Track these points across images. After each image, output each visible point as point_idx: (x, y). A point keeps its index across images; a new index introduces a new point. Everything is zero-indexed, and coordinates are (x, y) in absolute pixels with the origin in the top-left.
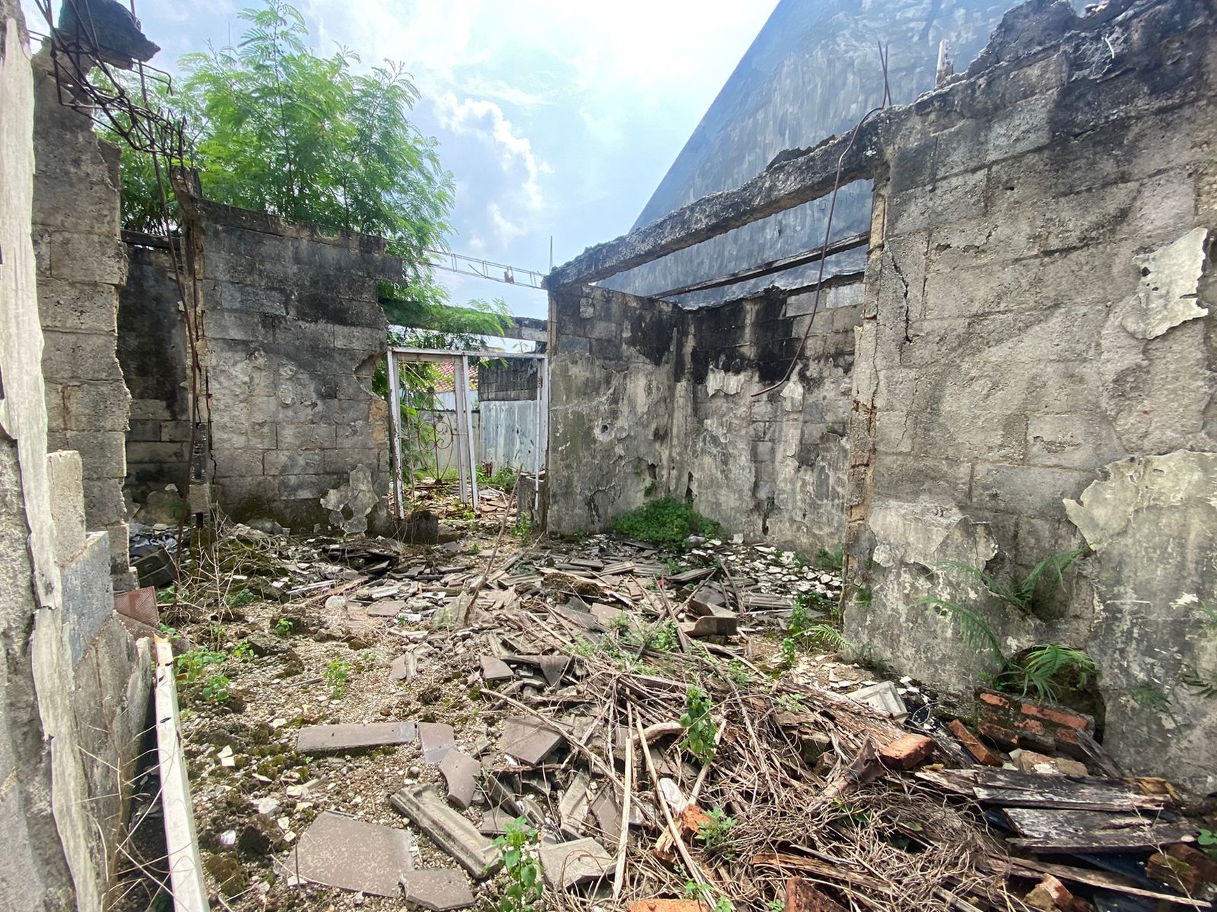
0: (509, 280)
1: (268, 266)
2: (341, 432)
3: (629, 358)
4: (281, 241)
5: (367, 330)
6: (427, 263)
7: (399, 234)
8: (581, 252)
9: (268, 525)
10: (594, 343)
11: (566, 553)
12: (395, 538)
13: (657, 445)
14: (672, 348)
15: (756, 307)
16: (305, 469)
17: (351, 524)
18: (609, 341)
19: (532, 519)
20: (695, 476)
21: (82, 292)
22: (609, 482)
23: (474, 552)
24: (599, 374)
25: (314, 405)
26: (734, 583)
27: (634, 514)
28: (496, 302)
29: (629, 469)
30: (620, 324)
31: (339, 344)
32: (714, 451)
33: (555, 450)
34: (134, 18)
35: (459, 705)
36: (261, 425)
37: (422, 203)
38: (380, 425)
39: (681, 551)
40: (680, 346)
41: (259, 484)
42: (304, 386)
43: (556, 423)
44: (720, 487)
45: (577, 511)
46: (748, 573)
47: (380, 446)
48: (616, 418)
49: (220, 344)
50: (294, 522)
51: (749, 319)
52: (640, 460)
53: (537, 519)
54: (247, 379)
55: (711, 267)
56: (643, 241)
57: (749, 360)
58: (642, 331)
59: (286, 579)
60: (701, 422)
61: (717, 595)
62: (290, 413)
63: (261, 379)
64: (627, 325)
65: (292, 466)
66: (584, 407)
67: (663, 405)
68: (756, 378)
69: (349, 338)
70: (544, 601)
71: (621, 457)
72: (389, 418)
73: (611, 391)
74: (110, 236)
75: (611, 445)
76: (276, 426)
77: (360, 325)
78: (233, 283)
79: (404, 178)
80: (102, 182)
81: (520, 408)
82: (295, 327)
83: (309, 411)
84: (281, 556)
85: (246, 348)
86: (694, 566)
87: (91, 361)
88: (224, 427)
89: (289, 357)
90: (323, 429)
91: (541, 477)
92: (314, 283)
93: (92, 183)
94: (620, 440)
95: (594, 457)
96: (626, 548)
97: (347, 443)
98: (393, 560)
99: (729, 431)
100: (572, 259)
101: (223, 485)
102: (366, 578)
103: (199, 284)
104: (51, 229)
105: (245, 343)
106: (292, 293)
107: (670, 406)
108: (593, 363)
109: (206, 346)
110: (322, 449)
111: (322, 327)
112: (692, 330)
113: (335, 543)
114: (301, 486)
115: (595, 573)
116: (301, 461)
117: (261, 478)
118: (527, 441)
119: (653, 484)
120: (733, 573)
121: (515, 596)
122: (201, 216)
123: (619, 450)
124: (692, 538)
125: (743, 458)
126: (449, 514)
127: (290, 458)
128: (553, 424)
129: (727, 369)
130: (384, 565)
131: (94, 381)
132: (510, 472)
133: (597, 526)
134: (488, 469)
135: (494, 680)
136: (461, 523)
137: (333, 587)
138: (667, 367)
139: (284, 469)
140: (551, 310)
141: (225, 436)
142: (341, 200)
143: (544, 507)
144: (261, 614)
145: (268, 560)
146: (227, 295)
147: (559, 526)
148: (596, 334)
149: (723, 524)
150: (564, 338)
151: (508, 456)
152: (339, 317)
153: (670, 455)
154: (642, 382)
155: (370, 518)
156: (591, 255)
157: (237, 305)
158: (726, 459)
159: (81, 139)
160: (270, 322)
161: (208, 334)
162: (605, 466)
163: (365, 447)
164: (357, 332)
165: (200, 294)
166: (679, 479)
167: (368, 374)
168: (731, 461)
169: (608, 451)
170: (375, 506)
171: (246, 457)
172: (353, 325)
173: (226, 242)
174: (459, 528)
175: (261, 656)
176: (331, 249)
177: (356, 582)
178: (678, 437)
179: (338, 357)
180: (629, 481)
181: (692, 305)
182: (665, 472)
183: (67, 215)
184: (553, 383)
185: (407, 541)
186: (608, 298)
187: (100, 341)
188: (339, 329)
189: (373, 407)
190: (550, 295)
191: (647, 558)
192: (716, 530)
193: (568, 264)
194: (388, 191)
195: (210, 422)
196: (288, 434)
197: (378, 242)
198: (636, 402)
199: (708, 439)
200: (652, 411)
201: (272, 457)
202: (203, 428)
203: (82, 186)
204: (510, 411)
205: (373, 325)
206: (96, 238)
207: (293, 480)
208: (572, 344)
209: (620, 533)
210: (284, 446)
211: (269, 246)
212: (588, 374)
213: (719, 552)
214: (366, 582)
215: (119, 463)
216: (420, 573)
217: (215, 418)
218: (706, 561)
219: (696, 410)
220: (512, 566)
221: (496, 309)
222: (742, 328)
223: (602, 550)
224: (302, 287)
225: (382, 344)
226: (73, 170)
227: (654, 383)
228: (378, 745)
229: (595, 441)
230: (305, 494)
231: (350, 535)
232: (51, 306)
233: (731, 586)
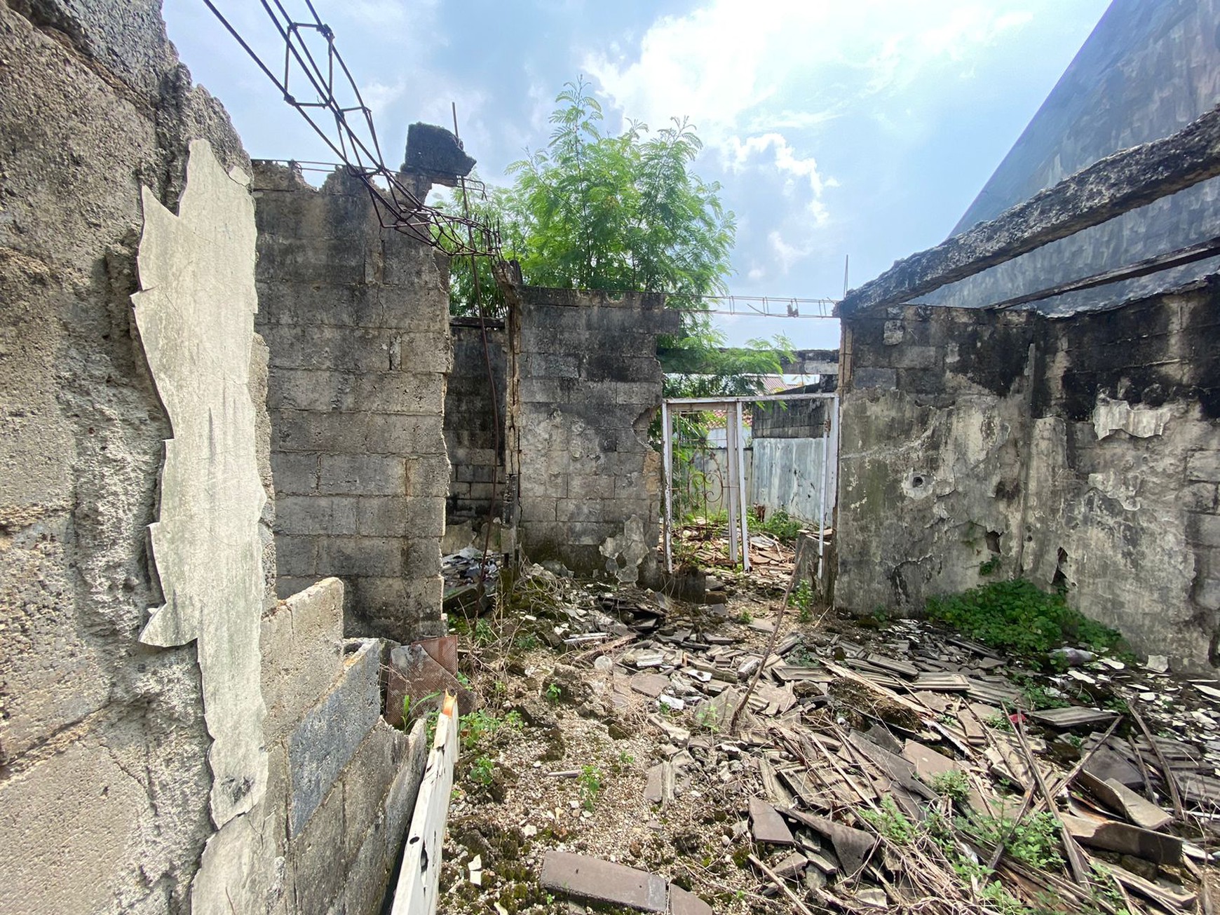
0: (793, 313)
1: (566, 335)
2: (619, 483)
3: (955, 389)
4: (577, 311)
5: (645, 385)
6: (705, 310)
7: (679, 285)
8: (888, 267)
9: (557, 567)
10: (903, 374)
11: (861, 643)
12: (663, 592)
13: (1002, 506)
14: (1026, 372)
15: (1192, 305)
16: (588, 517)
17: (623, 573)
18: (925, 370)
19: (814, 587)
20: (1072, 554)
21: (421, 381)
22: (922, 552)
23: (744, 621)
24: (910, 412)
25: (598, 458)
26: (1161, 750)
27: (963, 599)
28: (776, 338)
29: (956, 536)
30: (942, 347)
31: (620, 400)
32: (1111, 522)
33: (845, 507)
34: (457, 140)
35: (719, 870)
36: (556, 476)
37: (704, 250)
38: (653, 476)
39: (1049, 669)
40: (1041, 368)
41: (552, 529)
42: (590, 440)
43: (847, 475)
44: (1120, 576)
45: (875, 585)
46: (1182, 731)
47: (653, 497)
48: (936, 469)
49: (529, 406)
50: (578, 565)
51: (1176, 325)
52: (972, 525)
53: (821, 588)
54: (547, 436)
55: (1097, 255)
56: (989, 239)
57: (1180, 384)
58: (977, 353)
59: (566, 625)
60: (1083, 476)
61: (1126, 766)
62: (578, 465)
63: (558, 436)
64: (953, 346)
65: (578, 514)
66: (887, 455)
67: (1012, 451)
68: (1196, 412)
69: (629, 394)
70: (833, 719)
71: (942, 520)
72: (662, 469)
73: (929, 433)
74: (441, 332)
75: (927, 505)
76: (567, 477)
77: (639, 380)
78: (540, 354)
79: (686, 229)
80: (436, 287)
81: (798, 446)
82: (585, 387)
83: (594, 463)
84: (565, 600)
85: (547, 409)
86: (1074, 700)
87: (425, 438)
88: (529, 478)
89: (580, 415)
90: (604, 480)
91: (826, 538)
92: (602, 345)
93: (429, 289)
94: (940, 498)
95: (900, 518)
96: (952, 649)
97: (624, 494)
98: (660, 619)
99: (1139, 493)
100: (875, 277)
101: (526, 529)
102: (634, 636)
103: (516, 357)
104: (402, 331)
105: (547, 405)
106: (584, 356)
107: (1024, 451)
108: (901, 400)
109: (519, 409)
110: (603, 499)
111: (608, 385)
112: (1064, 344)
113: (609, 590)
114: (584, 532)
115: (904, 683)
116: (586, 510)
117: (554, 524)
118: (806, 483)
119: (994, 559)
120: (1156, 727)
121: (794, 700)
122: (519, 300)
123: (939, 510)
124: (1069, 651)
125: (1170, 538)
126: (718, 562)
127: (576, 506)
128: (843, 476)
129: (1134, 398)
130: (651, 623)
131: (426, 456)
132: (786, 516)
133: (905, 608)
134: (760, 513)
135: (768, 842)
136: (729, 574)
137: (604, 641)
138: (1019, 397)
139: (572, 517)
140: (844, 340)
141: (529, 486)
142: (629, 262)
143: (830, 577)
144: (540, 665)
145: (553, 602)
146: (535, 365)
147: (850, 603)
148: (906, 363)
149: (1125, 635)
150: (860, 372)
151: (783, 499)
152: (621, 375)
153: (1024, 519)
154: (976, 419)
155: (642, 569)
156: (903, 271)
157: (542, 373)
158: (1133, 536)
159: (422, 253)
160: (567, 384)
161: (522, 399)
162: (917, 531)
163: (638, 498)
164: (636, 387)
165: (517, 365)
166: (1039, 556)
167: (643, 427)
168: (1145, 540)
169: (922, 512)
170: (646, 557)
171: (544, 504)
172: (633, 381)
173: (536, 319)
174: (729, 582)
175: (530, 726)
176: (618, 312)
177: (625, 639)
178: (1038, 495)
179: (619, 413)
180: (955, 553)
181: (1062, 310)
182: (1014, 544)
183: (412, 319)
184: (845, 427)
185: (674, 596)
186: (924, 317)
187: (431, 421)
188: (622, 386)
189: (647, 459)
190: (843, 323)
191: (989, 672)
192: (1114, 643)
193: (870, 285)
194: (672, 246)
195: (519, 473)
196: (576, 483)
197: (658, 298)
198: (966, 447)
199: (1097, 502)
200: (994, 458)
201: (563, 504)
202: (515, 478)
203: (422, 293)
204: (787, 450)
205: (650, 379)
206: (431, 335)
207: (578, 527)
208: (872, 378)
209: (939, 621)
210: (572, 495)
211: (568, 318)
212: (893, 413)
213: (1122, 682)
214: (634, 641)
215: (440, 524)
216: (686, 639)
217: (523, 470)
218: (1101, 697)
219: (1072, 459)
220: (789, 649)
221: (775, 345)
222: (1164, 336)
223: (913, 646)
224: (591, 350)
225: (658, 396)
226: (416, 280)
227: (997, 421)
228: (623, 905)
229: (902, 498)
230: (587, 541)
231: (623, 584)
232: (401, 394)
233: (1152, 752)
